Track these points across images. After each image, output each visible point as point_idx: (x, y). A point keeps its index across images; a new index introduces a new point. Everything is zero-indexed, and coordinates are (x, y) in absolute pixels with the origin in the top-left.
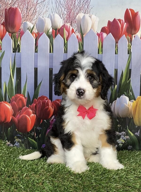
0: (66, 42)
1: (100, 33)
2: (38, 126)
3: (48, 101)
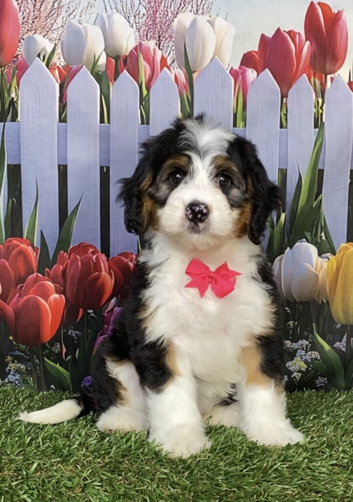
0: (145, 92)
1: (239, 68)
2: (73, 328)
3: (97, 258)
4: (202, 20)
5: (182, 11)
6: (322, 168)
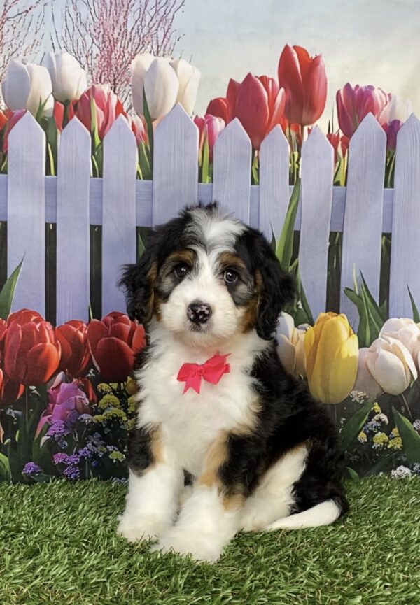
0: (98, 141)
1: (205, 116)
2: (12, 406)
3: (41, 327)
4: (163, 63)
5: (141, 52)
6: (298, 229)
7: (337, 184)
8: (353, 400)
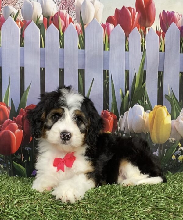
0: (62, 33)
1: (106, 23)
2: (27, 146)
4: (88, 1)
6: (145, 70)
7: (161, 51)
8: (170, 142)
